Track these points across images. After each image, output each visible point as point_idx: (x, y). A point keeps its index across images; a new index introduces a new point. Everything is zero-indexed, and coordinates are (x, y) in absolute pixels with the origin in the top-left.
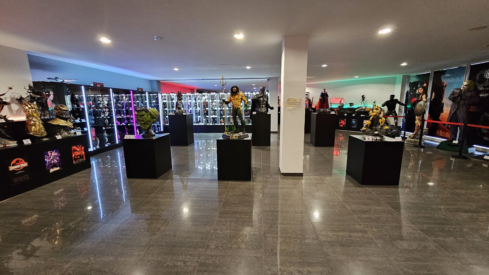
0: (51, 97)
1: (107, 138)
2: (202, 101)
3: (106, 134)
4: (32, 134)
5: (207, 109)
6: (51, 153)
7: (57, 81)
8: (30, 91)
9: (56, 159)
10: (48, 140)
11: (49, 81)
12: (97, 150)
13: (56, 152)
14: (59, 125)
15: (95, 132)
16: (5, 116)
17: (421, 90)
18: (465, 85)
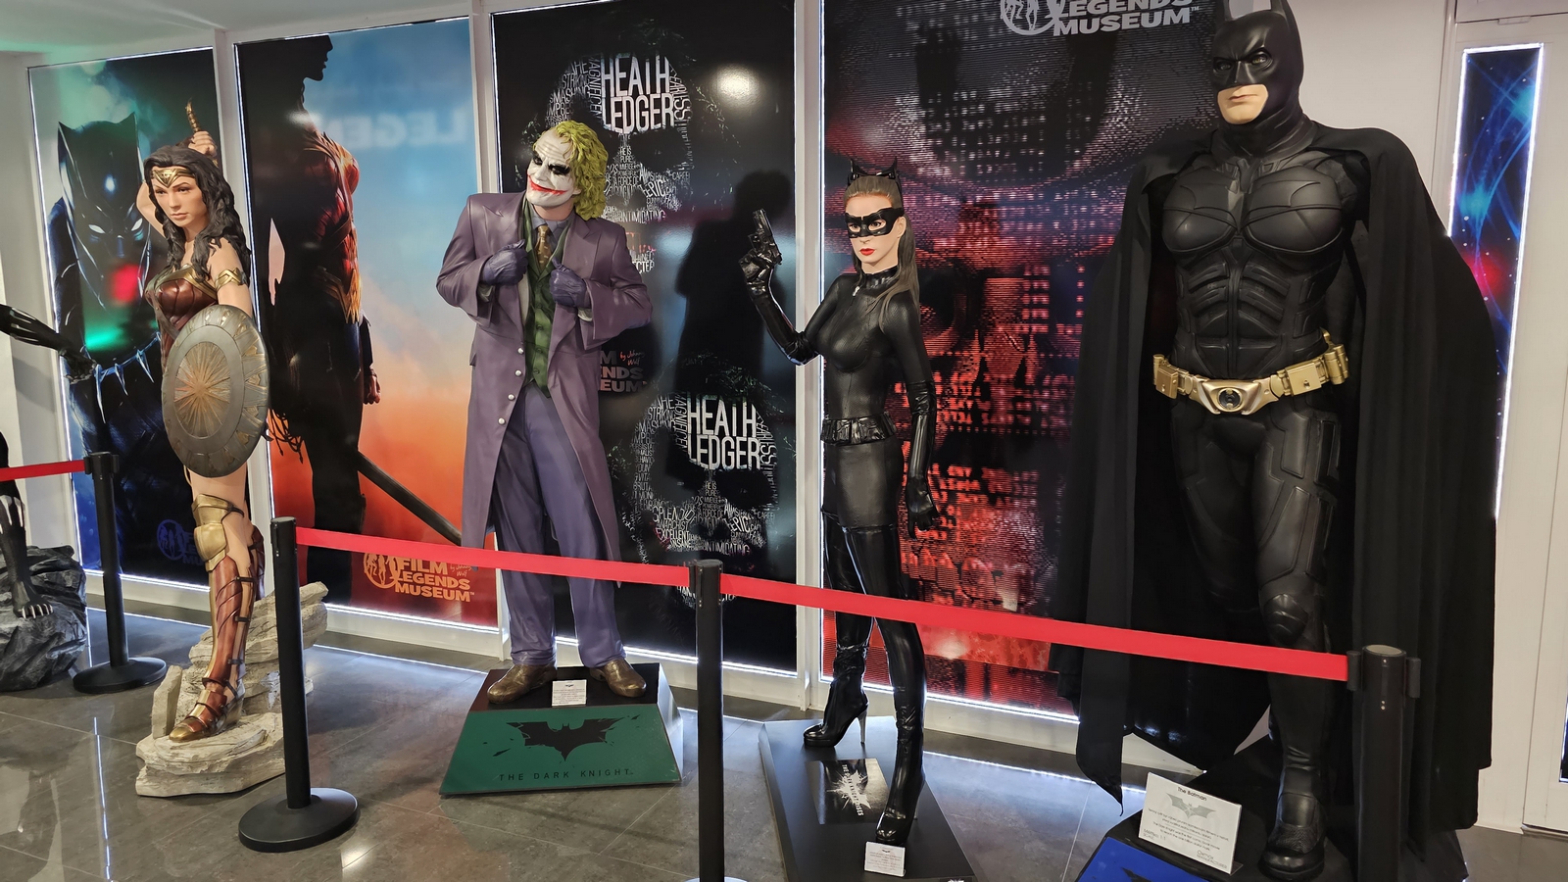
17: (179, 189)
18: (560, 170)
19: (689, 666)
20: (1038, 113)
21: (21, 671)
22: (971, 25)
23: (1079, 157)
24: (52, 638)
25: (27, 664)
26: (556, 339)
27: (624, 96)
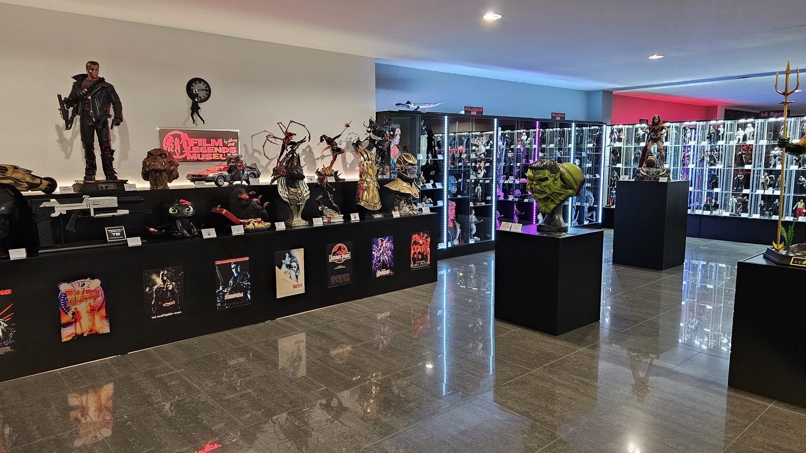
0: (397, 140)
1: (474, 227)
2: (734, 143)
3: (473, 218)
4: (362, 204)
5: (747, 167)
6: (382, 241)
7: (408, 109)
8: (369, 129)
9: (387, 254)
10: (381, 218)
11: (397, 109)
12: (454, 248)
13: (388, 241)
14: (398, 193)
15: (454, 212)
16: (336, 172)
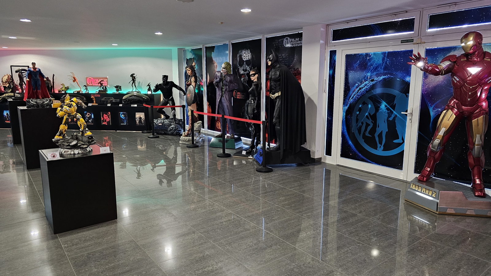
17: (189, 70)
18: (224, 68)
19: (250, 141)
20: (287, 58)
21: (173, 133)
22: (280, 45)
23: (291, 64)
24: (177, 129)
25: (174, 132)
26: (225, 90)
27: (245, 55)
